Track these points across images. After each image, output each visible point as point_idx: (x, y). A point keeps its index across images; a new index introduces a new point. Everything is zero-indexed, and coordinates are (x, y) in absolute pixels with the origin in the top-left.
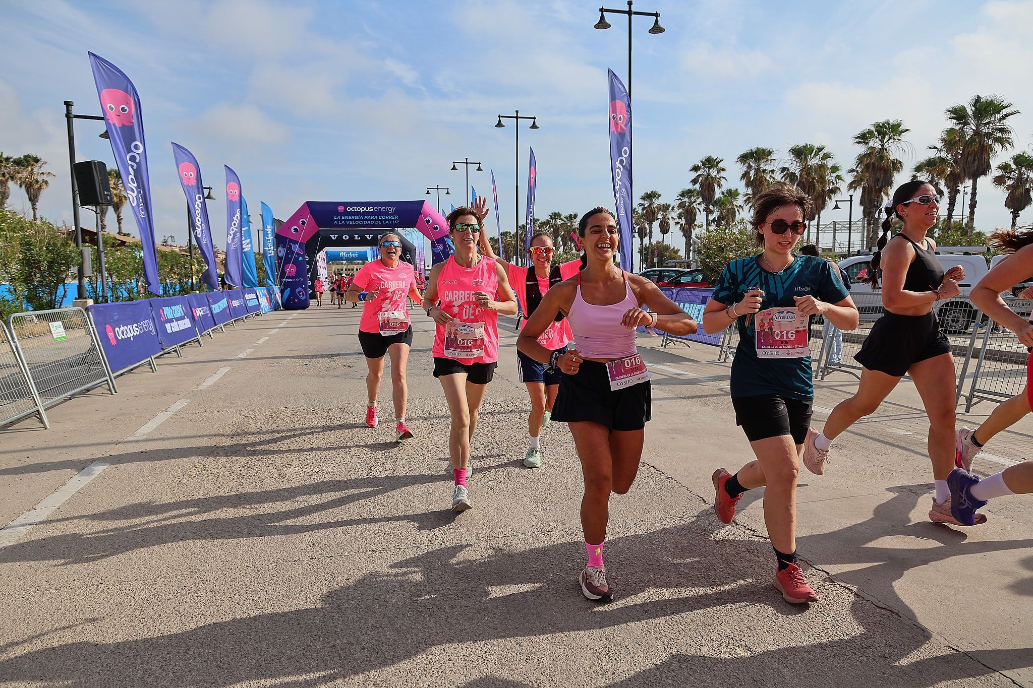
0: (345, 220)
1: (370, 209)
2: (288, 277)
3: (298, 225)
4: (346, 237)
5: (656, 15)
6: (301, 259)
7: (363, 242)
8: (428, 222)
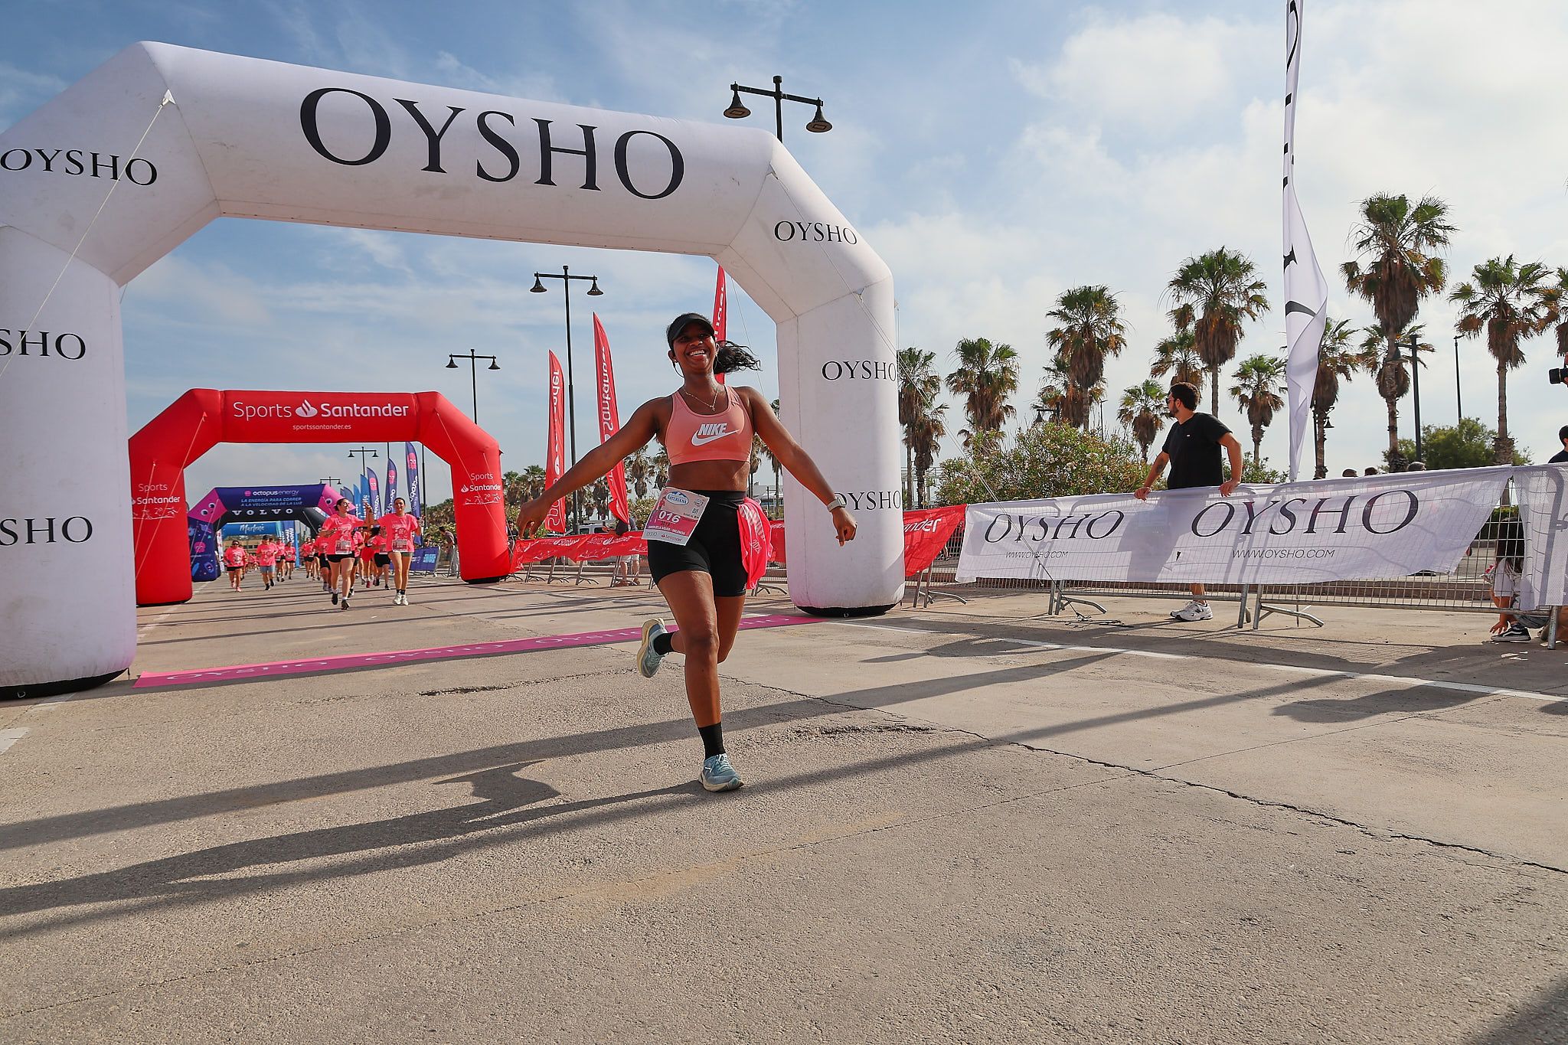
0: (252, 503)
1: (275, 493)
2: (198, 554)
3: (207, 508)
4: (251, 512)
5: (494, 358)
6: (209, 537)
7: (271, 517)
8: (329, 502)
